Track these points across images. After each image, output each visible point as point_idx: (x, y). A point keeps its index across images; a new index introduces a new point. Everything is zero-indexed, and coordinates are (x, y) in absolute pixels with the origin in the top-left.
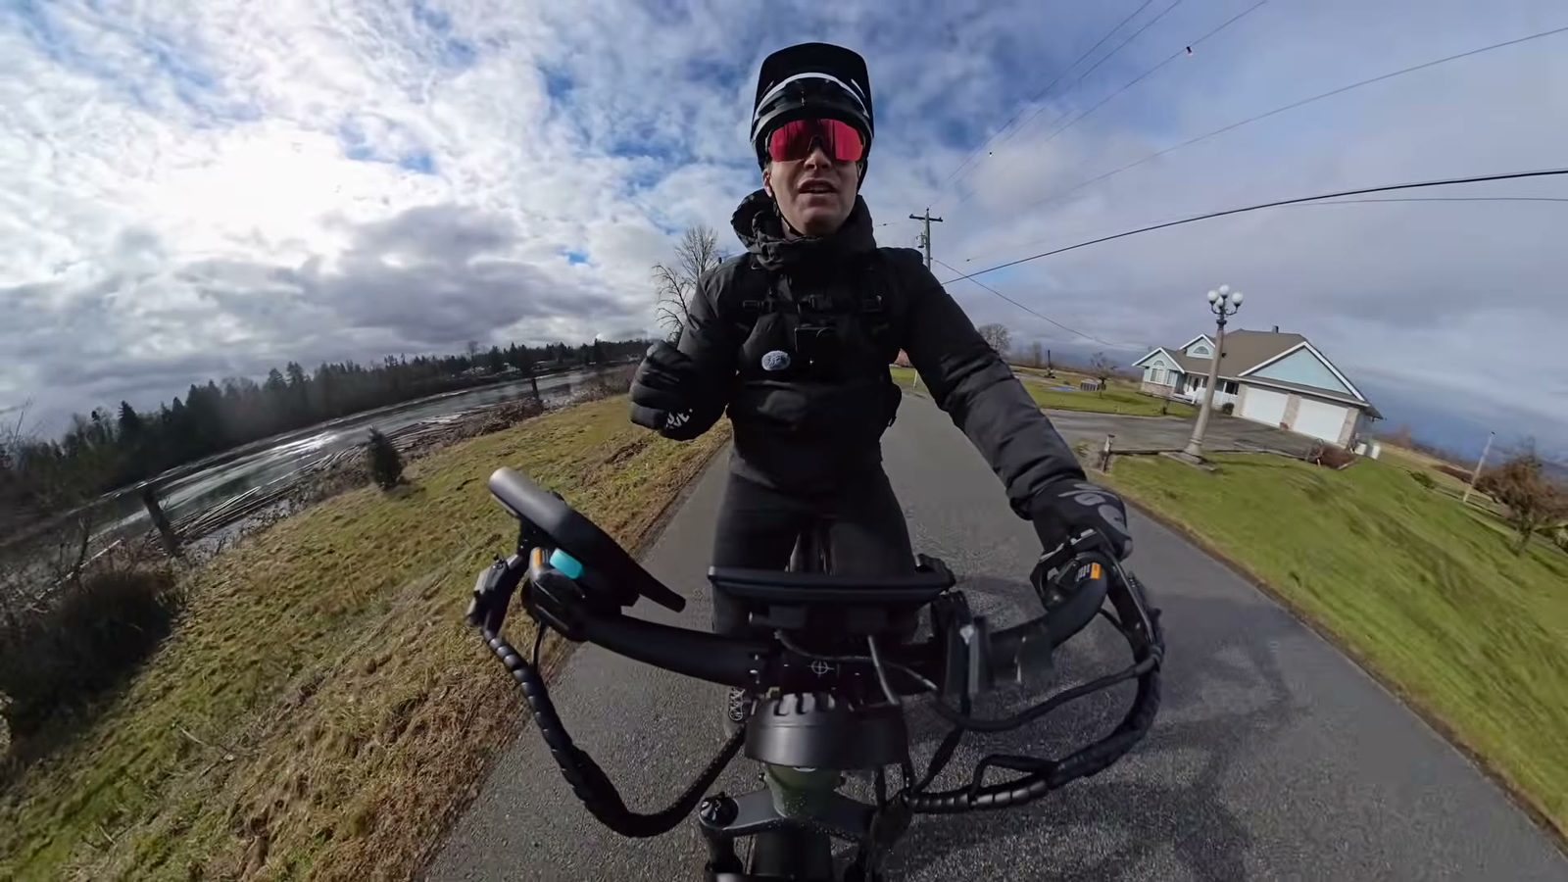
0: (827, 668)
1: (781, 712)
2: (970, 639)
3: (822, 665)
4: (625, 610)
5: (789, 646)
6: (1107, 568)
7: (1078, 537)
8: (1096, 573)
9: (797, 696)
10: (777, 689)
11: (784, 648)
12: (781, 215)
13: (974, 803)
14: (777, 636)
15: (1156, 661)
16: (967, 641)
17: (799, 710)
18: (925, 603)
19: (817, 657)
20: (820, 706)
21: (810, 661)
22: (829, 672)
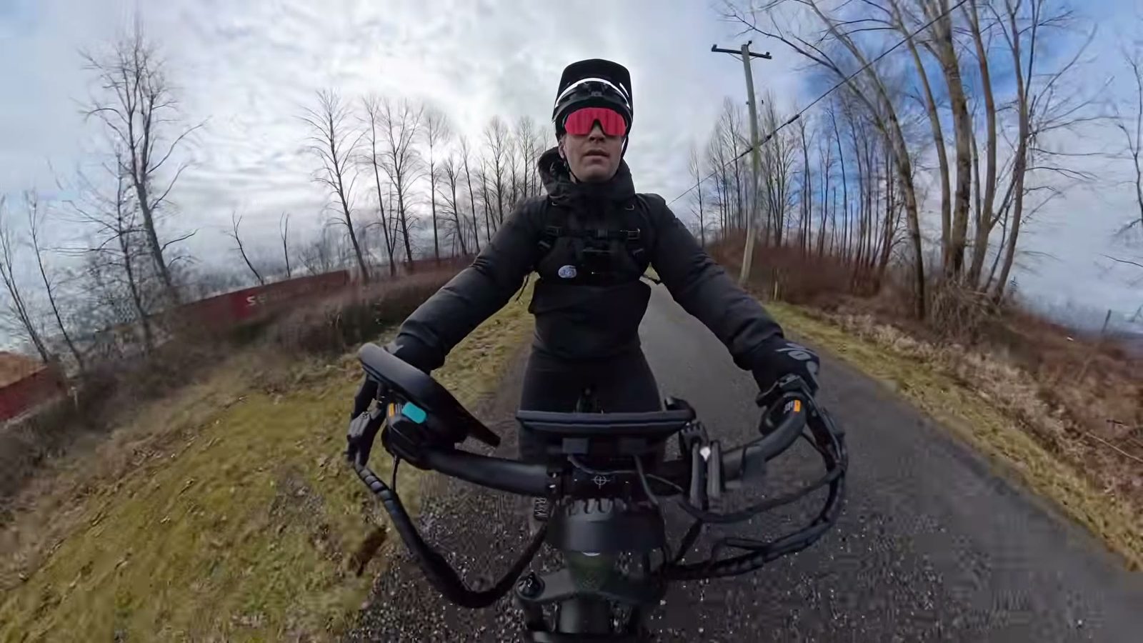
0: (605, 480)
1: (574, 512)
2: (708, 456)
3: (602, 478)
4: (457, 446)
5: (578, 466)
6: (805, 403)
7: (785, 381)
8: (797, 408)
9: (584, 501)
10: (570, 497)
11: (575, 467)
12: (570, 170)
14: (569, 459)
15: (842, 470)
16: (706, 458)
18: (674, 432)
19: (598, 473)
21: (593, 476)
22: (607, 483)
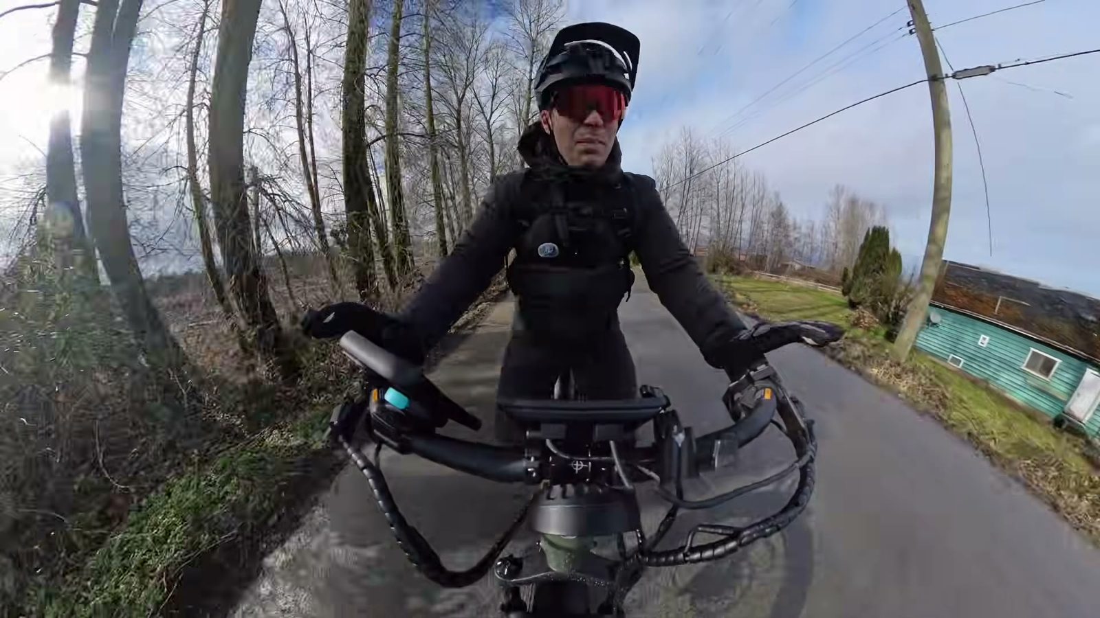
0: (582, 465)
1: (552, 497)
2: (682, 444)
3: (579, 463)
4: (439, 431)
5: (555, 451)
6: (775, 392)
8: (767, 396)
9: (562, 486)
10: (548, 481)
11: (552, 452)
13: (687, 559)
14: (547, 444)
15: (811, 457)
16: (680, 445)
17: (564, 495)
18: (649, 419)
19: (575, 458)
20: (579, 493)
21: (570, 461)
22: (584, 468)
